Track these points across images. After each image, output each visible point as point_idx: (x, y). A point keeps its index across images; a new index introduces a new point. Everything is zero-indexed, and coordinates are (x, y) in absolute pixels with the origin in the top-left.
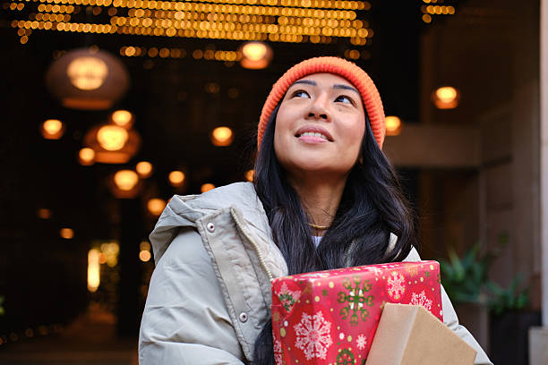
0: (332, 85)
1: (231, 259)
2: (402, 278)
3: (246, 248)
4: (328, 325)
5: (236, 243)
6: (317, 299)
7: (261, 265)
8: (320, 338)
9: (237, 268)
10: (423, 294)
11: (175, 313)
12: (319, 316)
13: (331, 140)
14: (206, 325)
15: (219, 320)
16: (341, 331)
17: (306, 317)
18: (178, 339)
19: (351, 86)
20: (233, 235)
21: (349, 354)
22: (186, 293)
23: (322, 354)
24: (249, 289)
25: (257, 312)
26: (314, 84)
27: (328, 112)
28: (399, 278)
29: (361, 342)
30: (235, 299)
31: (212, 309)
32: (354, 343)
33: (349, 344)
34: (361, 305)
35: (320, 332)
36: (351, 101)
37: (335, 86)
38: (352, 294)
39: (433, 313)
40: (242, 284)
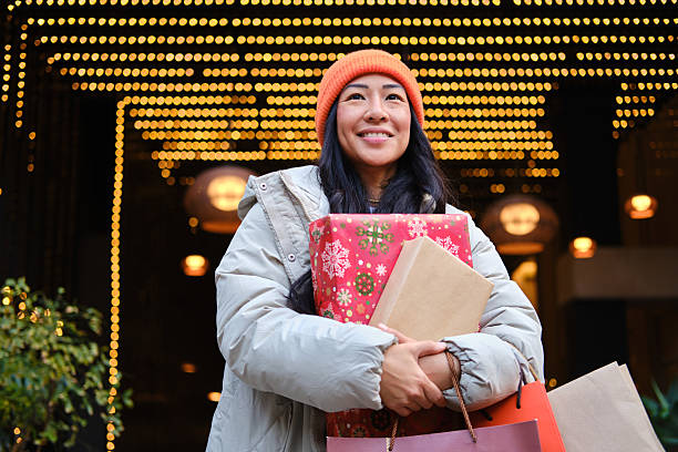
0: (381, 87)
1: (280, 211)
2: (425, 224)
3: (294, 204)
4: (346, 252)
5: (286, 200)
6: (335, 230)
7: (305, 216)
8: (339, 261)
9: (285, 218)
10: (448, 239)
11: (237, 254)
12: (337, 243)
13: (391, 136)
14: (262, 262)
15: (272, 259)
16: (360, 258)
17: (328, 245)
18: (238, 272)
19: (396, 83)
20: (282, 192)
21: (368, 277)
22: (248, 240)
23: (341, 274)
24: (296, 236)
25: (304, 254)
26: (366, 87)
27: (385, 115)
28: (420, 222)
29: (381, 270)
30: (283, 242)
31: (266, 250)
32: (373, 270)
33: (368, 270)
34: (379, 240)
35: (338, 256)
36: (399, 98)
37: (385, 87)
38: (371, 230)
39: (460, 257)
40: (290, 231)
